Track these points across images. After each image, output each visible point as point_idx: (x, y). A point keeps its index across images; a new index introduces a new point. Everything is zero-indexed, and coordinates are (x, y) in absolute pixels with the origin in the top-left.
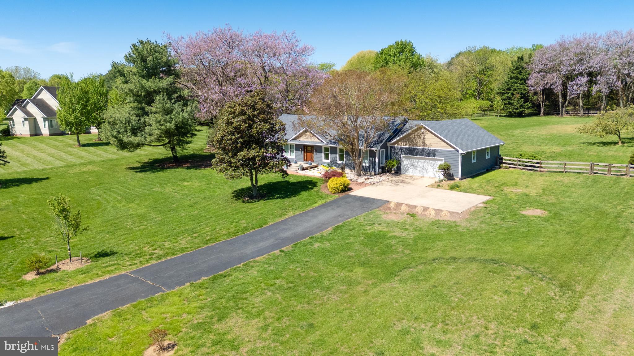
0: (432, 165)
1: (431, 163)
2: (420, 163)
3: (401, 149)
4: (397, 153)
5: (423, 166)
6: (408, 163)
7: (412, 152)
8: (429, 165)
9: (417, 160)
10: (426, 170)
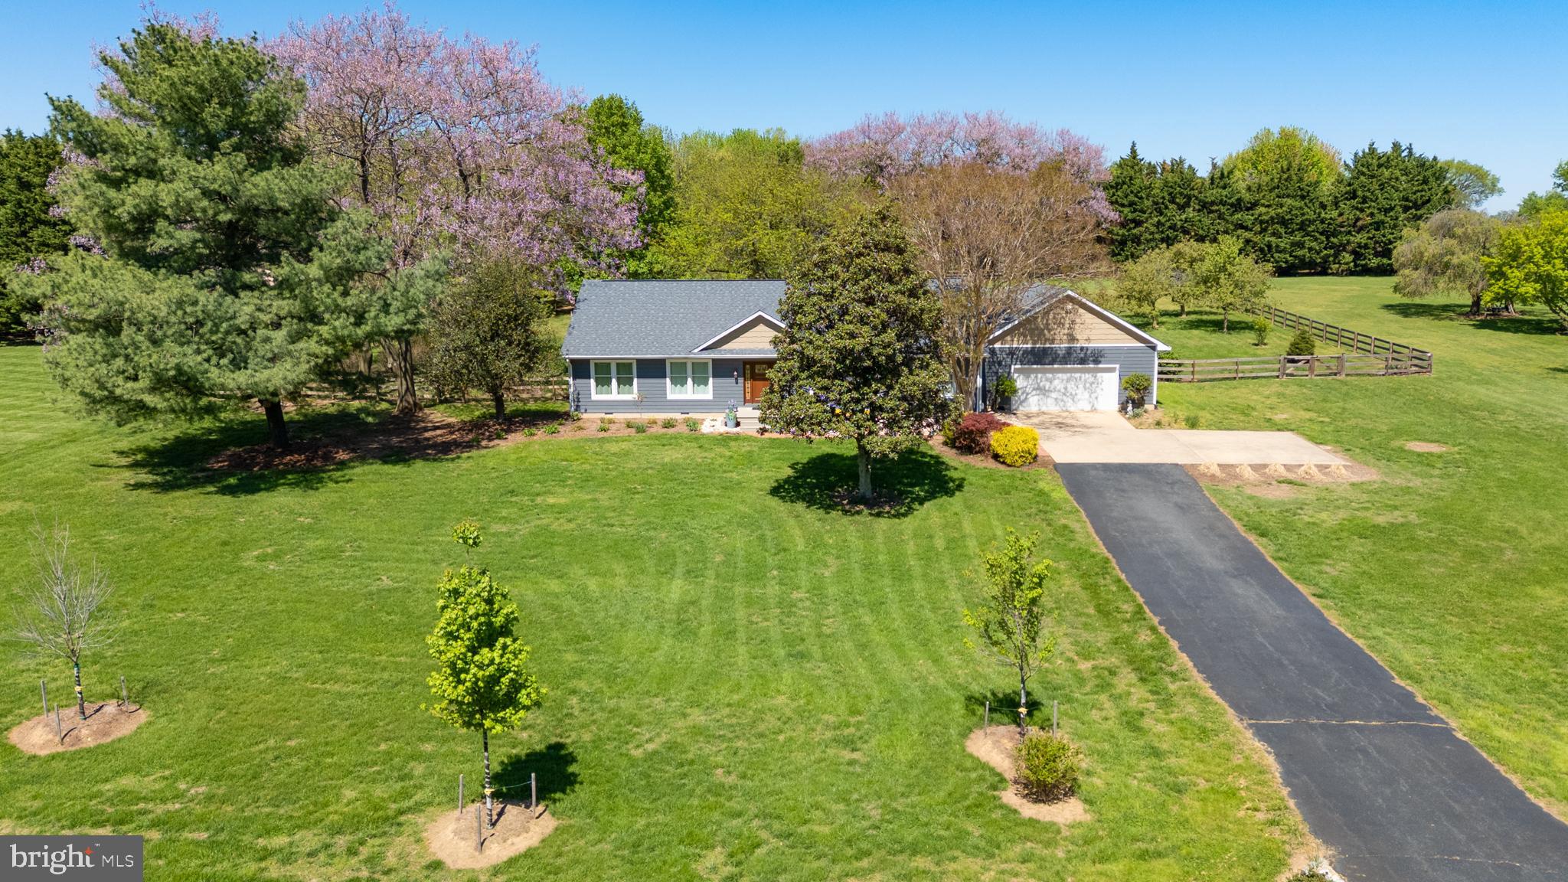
0: (1088, 385)
1: (1085, 381)
2: (1056, 382)
3: (1012, 353)
4: (1000, 363)
5: (1066, 388)
6: (1025, 384)
7: (1040, 358)
8: (1081, 386)
9: (1050, 376)
10: (1073, 397)
